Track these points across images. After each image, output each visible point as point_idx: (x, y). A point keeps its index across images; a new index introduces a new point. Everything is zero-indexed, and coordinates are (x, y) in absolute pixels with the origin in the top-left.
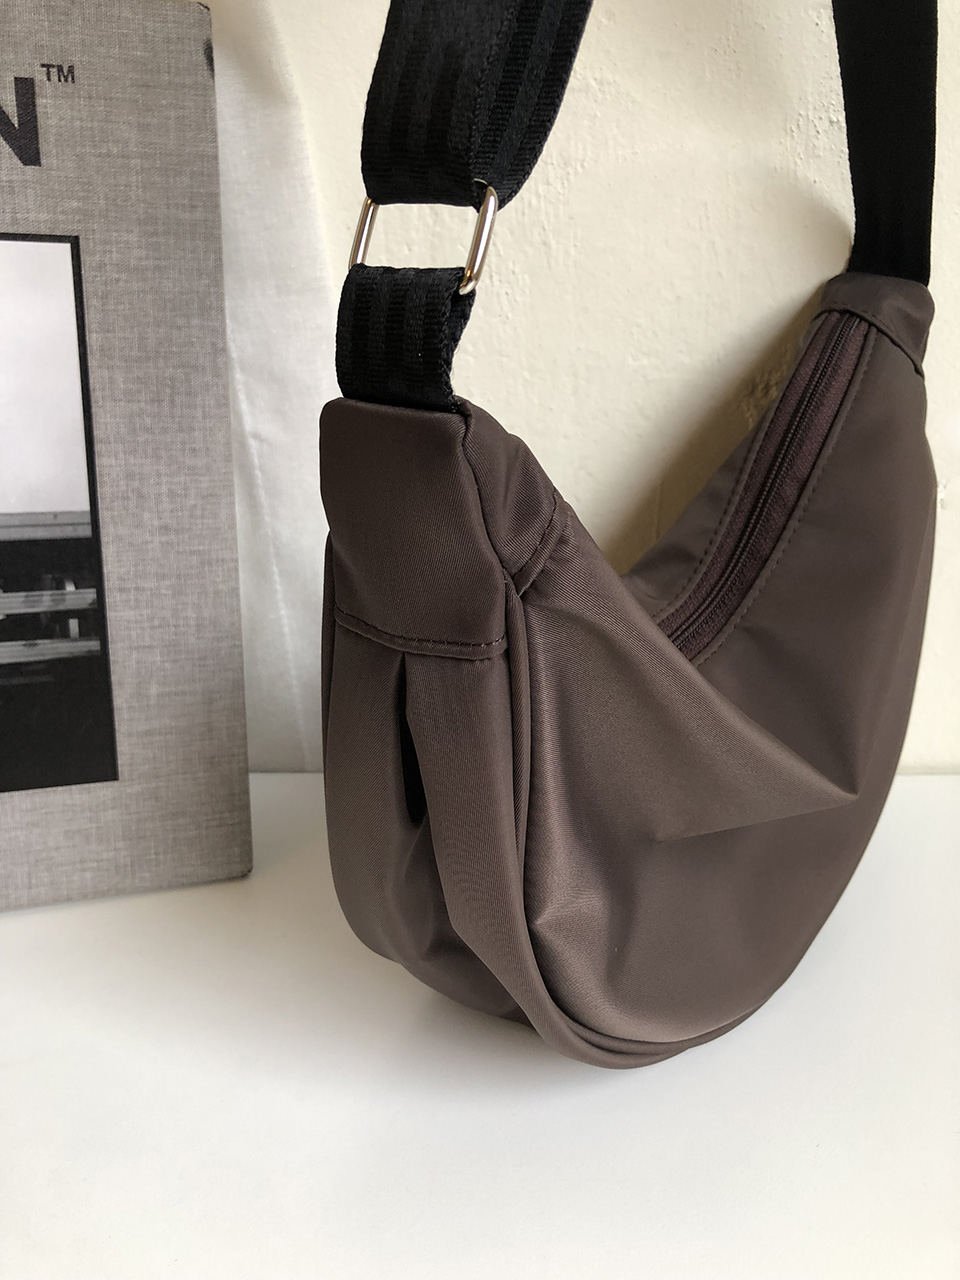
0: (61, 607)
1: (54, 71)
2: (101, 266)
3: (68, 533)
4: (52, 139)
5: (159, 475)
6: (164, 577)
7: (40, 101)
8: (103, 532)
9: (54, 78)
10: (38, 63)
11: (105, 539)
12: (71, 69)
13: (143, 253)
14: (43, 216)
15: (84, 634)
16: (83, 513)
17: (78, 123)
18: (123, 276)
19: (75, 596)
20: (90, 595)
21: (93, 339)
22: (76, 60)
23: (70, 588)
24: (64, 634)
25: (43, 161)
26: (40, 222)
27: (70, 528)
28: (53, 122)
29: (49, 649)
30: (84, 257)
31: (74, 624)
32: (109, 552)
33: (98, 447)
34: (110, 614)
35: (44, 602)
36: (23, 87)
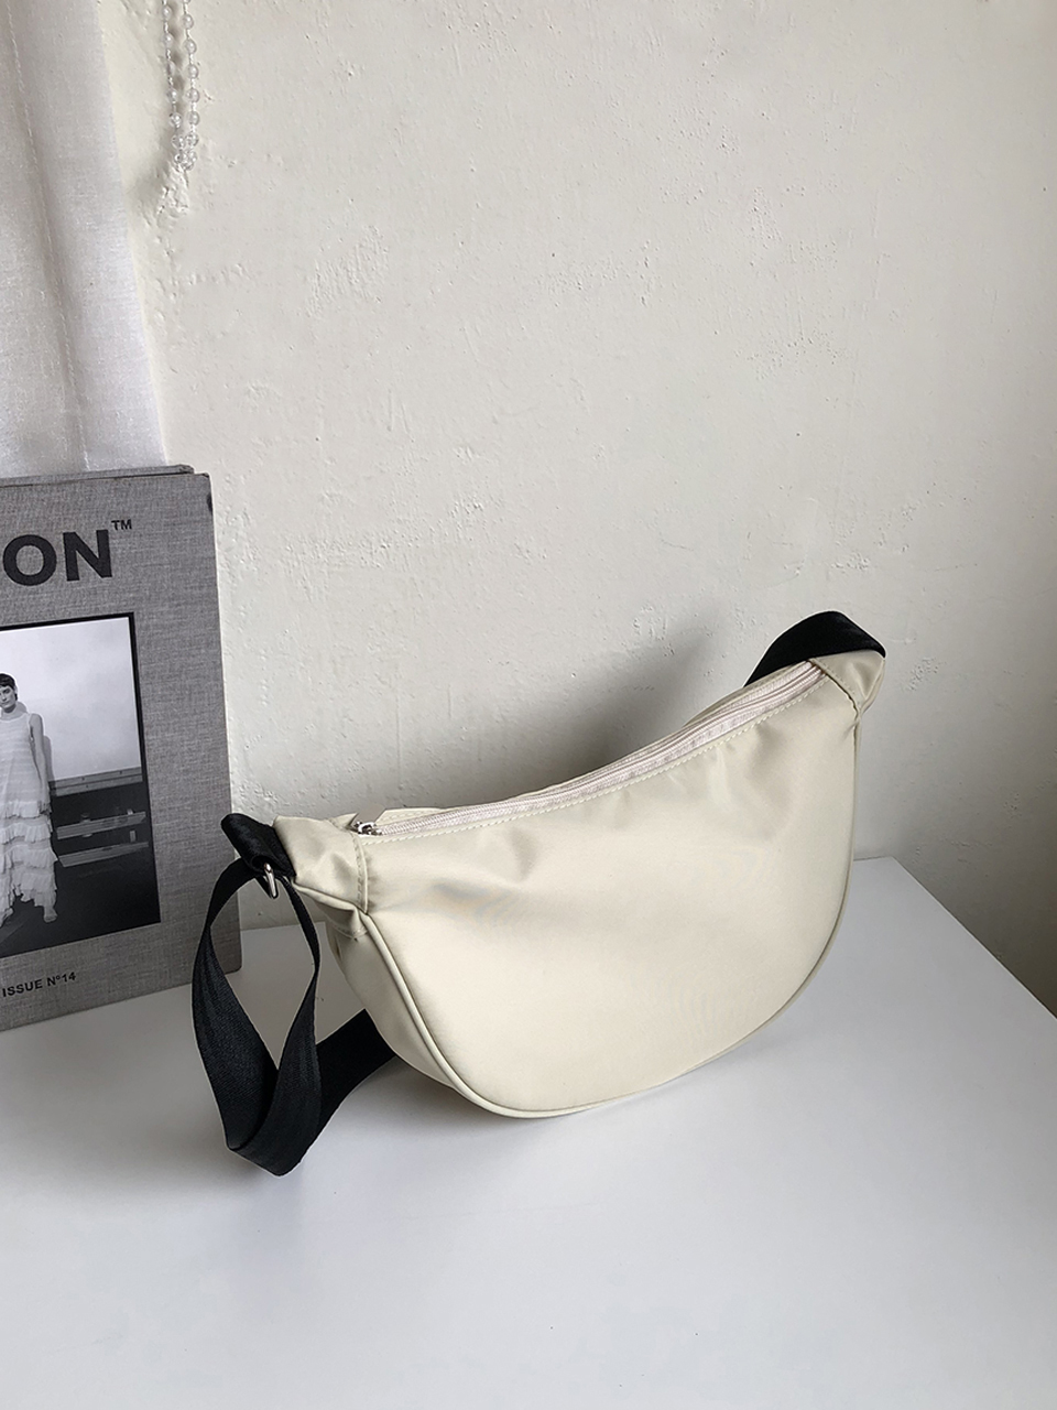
0: (126, 825)
1: (119, 524)
2: (147, 628)
3: (129, 781)
4: (118, 561)
5: (183, 741)
6: (187, 799)
7: (110, 541)
8: (149, 778)
9: (119, 528)
10: (110, 521)
11: (150, 782)
12: (129, 522)
13: (171, 616)
14: (115, 605)
15: (139, 839)
16: (137, 768)
17: (133, 551)
19: (133, 817)
20: (143, 815)
21: (142, 669)
22: (131, 516)
23: (130, 813)
24: (128, 841)
25: (113, 574)
26: (111, 608)
27: (130, 779)
28: (119, 551)
29: (118, 850)
30: (137, 624)
31: (133, 833)
32: (153, 790)
33: (146, 730)
34: (154, 825)
35: (115, 823)
36: (103, 536)
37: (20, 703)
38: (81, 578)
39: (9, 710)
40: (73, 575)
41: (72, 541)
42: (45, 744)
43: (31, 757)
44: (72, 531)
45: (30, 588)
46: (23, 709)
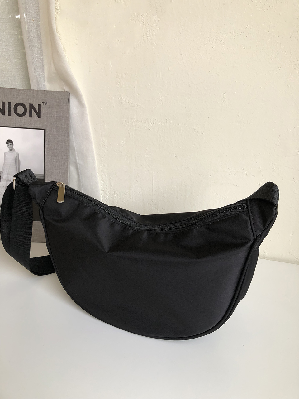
1: (44, 103)
2: (49, 134)
3: (40, 178)
4: (43, 114)
5: (55, 169)
7: (41, 108)
8: (45, 178)
10: (42, 102)
12: (47, 103)
13: (56, 132)
14: (40, 126)
17: (47, 111)
18: (52, 136)
21: (46, 146)
22: (47, 102)
25: (41, 117)
26: (40, 127)
28: (43, 111)
30: (46, 133)
33: (46, 164)
36: (39, 106)
37: (14, 149)
38: (33, 117)
39: (11, 150)
40: (31, 116)
41: (31, 106)
42: (19, 161)
43: (15, 164)
44: (32, 103)
45: (20, 117)
46: (14, 151)
